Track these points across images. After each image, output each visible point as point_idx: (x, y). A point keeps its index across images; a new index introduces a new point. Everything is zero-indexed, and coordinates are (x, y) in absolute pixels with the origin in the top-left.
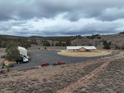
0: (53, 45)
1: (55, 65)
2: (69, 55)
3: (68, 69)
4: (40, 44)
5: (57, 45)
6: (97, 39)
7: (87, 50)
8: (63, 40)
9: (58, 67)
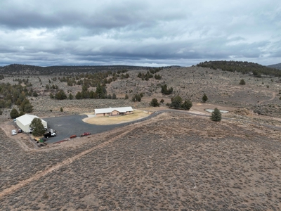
0: (71, 97)
1: (82, 136)
2: (97, 124)
3: (92, 139)
4: (42, 93)
5: (79, 97)
6: (155, 80)
7: (122, 114)
8: (90, 84)
9: (85, 137)
